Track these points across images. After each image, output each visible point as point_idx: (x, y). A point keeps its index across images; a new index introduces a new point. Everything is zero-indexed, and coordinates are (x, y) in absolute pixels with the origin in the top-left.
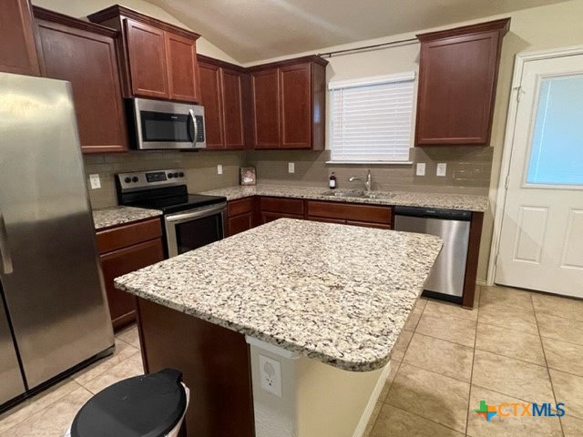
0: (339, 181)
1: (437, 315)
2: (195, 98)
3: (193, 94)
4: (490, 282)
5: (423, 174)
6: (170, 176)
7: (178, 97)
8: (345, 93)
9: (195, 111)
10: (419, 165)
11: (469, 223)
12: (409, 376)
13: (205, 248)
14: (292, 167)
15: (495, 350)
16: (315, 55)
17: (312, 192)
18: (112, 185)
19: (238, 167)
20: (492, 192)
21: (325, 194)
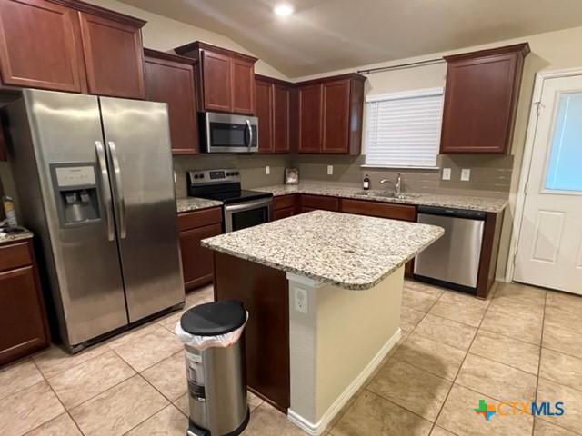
0: (372, 183)
1: (451, 301)
2: (252, 111)
3: (250, 108)
4: (508, 279)
5: (449, 178)
6: (228, 175)
7: (239, 110)
8: (381, 105)
9: (250, 121)
10: (445, 170)
11: (483, 222)
12: (417, 342)
13: (258, 226)
14: (330, 170)
15: (497, 331)
16: (354, 73)
17: (347, 192)
18: (184, 180)
19: (282, 169)
20: (512, 196)
21: (358, 194)
